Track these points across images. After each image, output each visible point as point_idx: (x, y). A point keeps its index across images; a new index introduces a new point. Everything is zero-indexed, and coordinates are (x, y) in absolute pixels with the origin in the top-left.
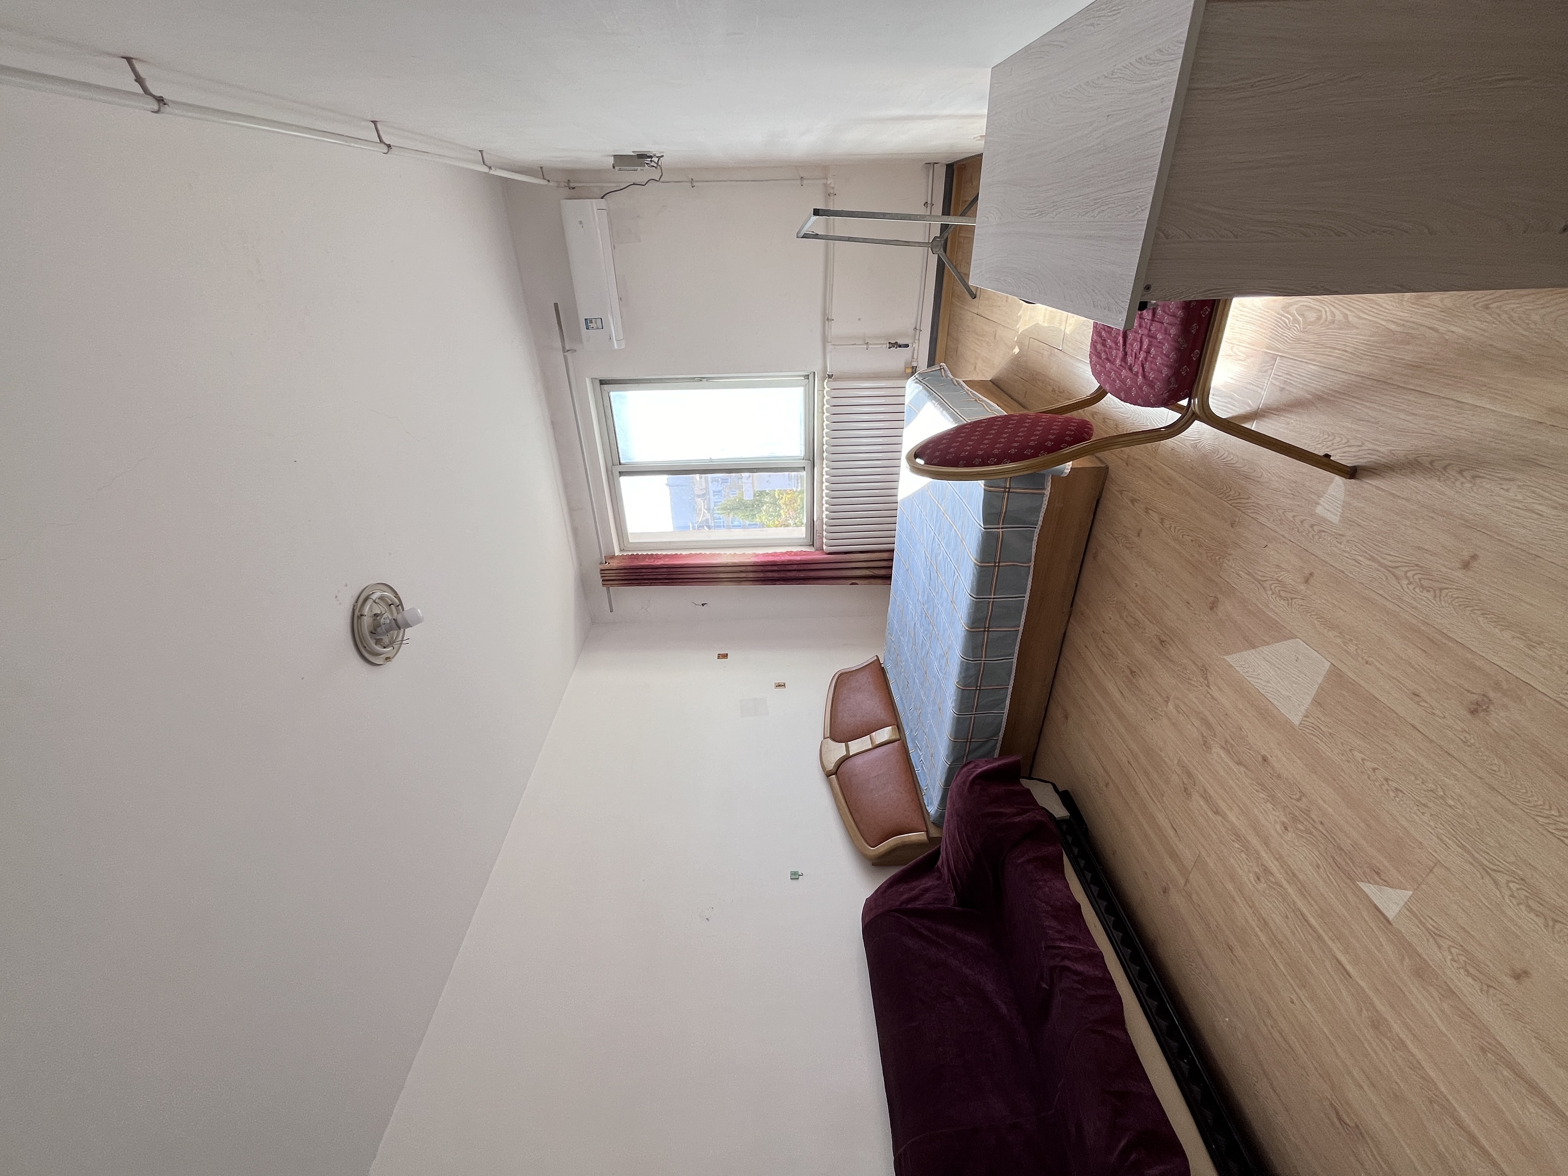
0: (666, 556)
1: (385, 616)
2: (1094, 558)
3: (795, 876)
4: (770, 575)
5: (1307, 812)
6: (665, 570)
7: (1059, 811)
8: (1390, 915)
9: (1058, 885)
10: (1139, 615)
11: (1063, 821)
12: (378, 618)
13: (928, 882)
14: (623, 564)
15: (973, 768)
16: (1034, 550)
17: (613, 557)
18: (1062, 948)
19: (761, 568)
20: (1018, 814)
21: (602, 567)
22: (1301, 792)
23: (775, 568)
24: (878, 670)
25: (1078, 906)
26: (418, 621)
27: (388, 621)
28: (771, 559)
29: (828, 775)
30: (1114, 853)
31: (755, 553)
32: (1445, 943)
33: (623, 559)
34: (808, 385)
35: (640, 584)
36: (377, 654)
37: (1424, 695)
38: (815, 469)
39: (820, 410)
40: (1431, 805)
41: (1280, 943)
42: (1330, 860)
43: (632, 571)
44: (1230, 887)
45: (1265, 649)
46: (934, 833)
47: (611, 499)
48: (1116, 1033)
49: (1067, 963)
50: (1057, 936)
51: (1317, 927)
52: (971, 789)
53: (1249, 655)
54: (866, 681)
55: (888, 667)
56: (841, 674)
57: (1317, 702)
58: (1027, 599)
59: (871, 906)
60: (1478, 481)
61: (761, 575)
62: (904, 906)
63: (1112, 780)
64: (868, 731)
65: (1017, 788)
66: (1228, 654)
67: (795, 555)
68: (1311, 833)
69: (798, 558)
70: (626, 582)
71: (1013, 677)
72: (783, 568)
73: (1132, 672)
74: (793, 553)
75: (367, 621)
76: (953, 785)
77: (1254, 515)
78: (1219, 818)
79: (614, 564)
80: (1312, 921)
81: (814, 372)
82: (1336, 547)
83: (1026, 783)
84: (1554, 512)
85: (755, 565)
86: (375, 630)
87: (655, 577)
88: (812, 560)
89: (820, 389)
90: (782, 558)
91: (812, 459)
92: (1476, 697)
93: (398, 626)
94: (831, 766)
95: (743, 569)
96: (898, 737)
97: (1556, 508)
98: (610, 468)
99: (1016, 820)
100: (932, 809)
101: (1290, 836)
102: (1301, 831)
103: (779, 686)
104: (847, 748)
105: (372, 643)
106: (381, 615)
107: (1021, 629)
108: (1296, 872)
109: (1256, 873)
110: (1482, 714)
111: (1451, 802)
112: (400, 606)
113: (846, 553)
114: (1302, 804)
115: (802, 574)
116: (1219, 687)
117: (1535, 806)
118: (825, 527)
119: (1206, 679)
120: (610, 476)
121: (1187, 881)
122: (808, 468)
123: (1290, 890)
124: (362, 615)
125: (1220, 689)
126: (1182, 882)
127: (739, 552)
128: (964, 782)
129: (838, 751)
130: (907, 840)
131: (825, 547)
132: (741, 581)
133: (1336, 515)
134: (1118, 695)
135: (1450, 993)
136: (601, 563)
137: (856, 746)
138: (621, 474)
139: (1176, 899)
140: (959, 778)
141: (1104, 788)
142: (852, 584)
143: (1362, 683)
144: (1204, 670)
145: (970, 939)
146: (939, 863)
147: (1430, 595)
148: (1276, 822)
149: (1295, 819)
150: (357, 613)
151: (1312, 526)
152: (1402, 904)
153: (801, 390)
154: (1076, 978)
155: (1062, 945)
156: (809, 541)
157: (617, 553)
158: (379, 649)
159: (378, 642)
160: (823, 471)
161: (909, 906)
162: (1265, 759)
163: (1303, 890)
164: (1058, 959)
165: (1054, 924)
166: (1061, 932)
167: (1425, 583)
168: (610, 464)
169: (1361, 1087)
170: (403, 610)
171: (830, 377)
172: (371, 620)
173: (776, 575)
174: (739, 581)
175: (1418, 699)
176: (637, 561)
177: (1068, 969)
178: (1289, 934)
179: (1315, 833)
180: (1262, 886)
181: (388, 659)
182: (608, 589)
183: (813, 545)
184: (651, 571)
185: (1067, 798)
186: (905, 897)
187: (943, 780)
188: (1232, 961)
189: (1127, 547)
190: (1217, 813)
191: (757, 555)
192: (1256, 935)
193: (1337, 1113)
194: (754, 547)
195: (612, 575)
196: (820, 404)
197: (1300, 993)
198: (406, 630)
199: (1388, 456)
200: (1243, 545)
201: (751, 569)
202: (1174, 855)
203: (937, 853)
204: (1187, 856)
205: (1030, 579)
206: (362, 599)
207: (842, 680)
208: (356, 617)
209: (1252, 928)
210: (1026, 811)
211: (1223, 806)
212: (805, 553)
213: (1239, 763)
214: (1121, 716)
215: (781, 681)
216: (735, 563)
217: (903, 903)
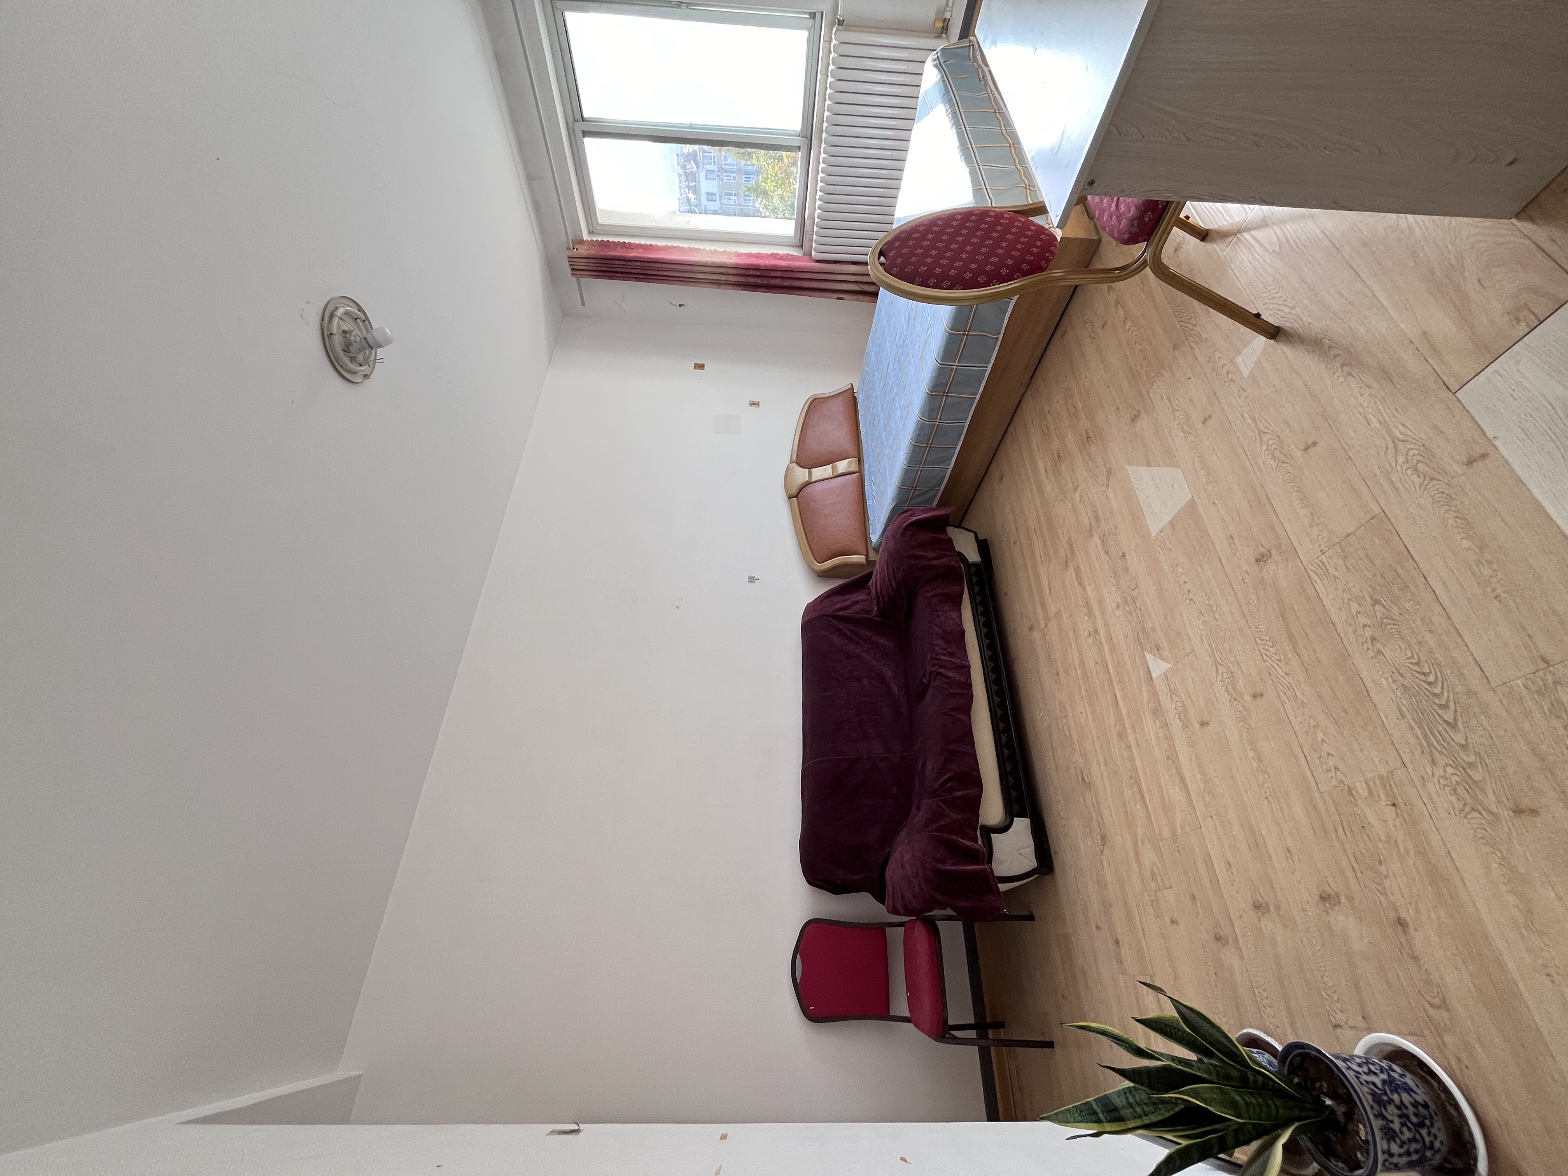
0: (640, 246)
1: (354, 333)
2: (1062, 336)
3: (752, 580)
4: (752, 280)
5: (1134, 600)
6: (639, 264)
7: (973, 556)
8: (1154, 676)
9: (954, 615)
10: (1079, 405)
11: (975, 565)
12: (348, 335)
13: (859, 596)
14: (593, 252)
15: (909, 516)
16: (1006, 322)
17: (581, 242)
18: (942, 660)
19: (743, 272)
20: (937, 558)
21: (570, 253)
22: (1136, 585)
23: (758, 273)
24: (851, 399)
25: (962, 633)
26: (389, 341)
27: (358, 339)
28: (754, 261)
29: (790, 497)
30: (1006, 594)
31: (737, 252)
32: (1175, 698)
33: (594, 245)
34: (813, 28)
35: (611, 278)
36: (354, 373)
37: (1236, 538)
38: (812, 151)
39: (824, 71)
40: (1206, 615)
41: (1087, 677)
42: (1136, 634)
43: (603, 261)
44: (1071, 635)
45: (1156, 470)
46: (872, 556)
47: (576, 169)
48: (963, 717)
49: (942, 670)
50: (941, 651)
51: (1112, 673)
52: (903, 535)
53: (1144, 470)
54: (839, 409)
55: (860, 398)
56: (815, 399)
57: (1172, 523)
58: (989, 369)
59: (810, 609)
60: (1350, 378)
61: (743, 279)
62: (835, 613)
63: (1019, 540)
64: (831, 460)
65: (943, 536)
66: (1130, 464)
67: (779, 259)
68: (1131, 614)
69: (783, 263)
70: (596, 274)
71: (962, 439)
72: (766, 273)
73: (1059, 456)
74: (779, 257)
75: (337, 340)
76: (890, 527)
77: (1193, 345)
78: (1081, 589)
79: (583, 251)
80: (1111, 670)
81: (822, 13)
82: (1235, 398)
83: (951, 531)
84: (1378, 425)
85: (736, 267)
86: (348, 348)
87: (628, 271)
88: (798, 268)
89: (828, 39)
90: (767, 262)
91: (809, 137)
92: (1264, 550)
93: (370, 345)
94: (794, 491)
95: (723, 270)
96: (857, 470)
97: (1380, 423)
98: (570, 124)
99: (934, 563)
100: (875, 537)
101: (1118, 613)
102: (1127, 611)
103: (754, 404)
104: (810, 474)
105: (346, 361)
106: (350, 332)
107: (978, 396)
108: (1113, 637)
109: (1089, 631)
110: (1262, 563)
111: (1217, 616)
112: (366, 322)
113: (836, 262)
114: (1134, 594)
115: (787, 283)
116: (1114, 490)
117: (1259, 632)
118: (815, 228)
119: (1108, 480)
120: (572, 135)
121: (1046, 625)
122: (804, 148)
123: (1106, 649)
124: (331, 334)
125: (1115, 493)
126: (1043, 625)
127: (720, 248)
128: (899, 527)
129: (802, 475)
130: (848, 561)
131: (813, 253)
132: (722, 284)
133: (1247, 368)
134: (1043, 473)
135: (1165, 725)
136: (568, 249)
137: (819, 473)
138: (586, 134)
139: (1036, 635)
140: (896, 522)
141: (1013, 545)
142: (839, 298)
143: (1205, 518)
144: (1109, 472)
145: (882, 641)
146: (870, 583)
147: (1274, 464)
148: (1114, 601)
149: (1126, 602)
150: (326, 333)
151: (1228, 373)
152: (1163, 671)
153: (803, 35)
154: (945, 680)
155: (943, 658)
156: (797, 241)
157: (586, 237)
158: (354, 367)
159: (353, 359)
160: (821, 155)
161: (839, 613)
162: (1124, 555)
163: (1113, 651)
164: (937, 667)
165: (941, 643)
166: (944, 649)
167: (1277, 453)
168: (571, 119)
169: (1100, 764)
170: (372, 329)
171: (841, 23)
172: (341, 338)
173: (758, 281)
174: (718, 284)
175: (1232, 541)
176: (607, 250)
177: (941, 674)
178: (1094, 673)
179: (1134, 614)
180: (1090, 640)
181: (366, 376)
182: (579, 282)
183: (802, 246)
184: (624, 263)
185: (984, 547)
186: (838, 606)
187: (886, 518)
188: (1056, 682)
189: (1090, 336)
190: (1080, 584)
191: (739, 255)
192: (1076, 670)
193: (1082, 775)
194: (737, 242)
195: (581, 264)
196: (825, 61)
197: (1087, 708)
198: (378, 350)
199: (1306, 328)
200: (1174, 369)
201: (731, 271)
202: (1044, 606)
203: (869, 576)
204: (1052, 609)
205: (996, 351)
206: (327, 316)
207: (815, 405)
208: (326, 337)
209: (1075, 666)
210: (943, 557)
211: (1086, 581)
212: (791, 257)
213: (1107, 553)
214: (1040, 491)
215: (756, 400)
216: (714, 263)
217: (835, 611)
